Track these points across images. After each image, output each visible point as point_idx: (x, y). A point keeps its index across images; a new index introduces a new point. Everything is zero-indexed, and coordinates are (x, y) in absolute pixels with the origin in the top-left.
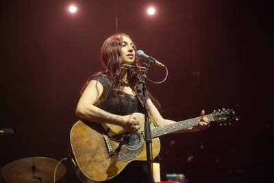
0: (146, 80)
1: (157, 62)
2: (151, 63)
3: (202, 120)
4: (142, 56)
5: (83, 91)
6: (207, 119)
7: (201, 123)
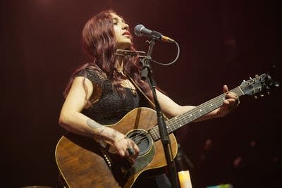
0: (151, 63)
1: (163, 37)
2: (156, 40)
3: (227, 98)
4: (142, 32)
5: (68, 93)
6: (233, 95)
7: (227, 102)
